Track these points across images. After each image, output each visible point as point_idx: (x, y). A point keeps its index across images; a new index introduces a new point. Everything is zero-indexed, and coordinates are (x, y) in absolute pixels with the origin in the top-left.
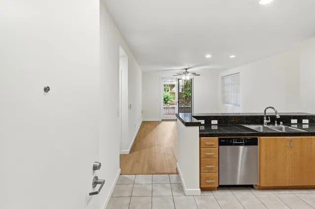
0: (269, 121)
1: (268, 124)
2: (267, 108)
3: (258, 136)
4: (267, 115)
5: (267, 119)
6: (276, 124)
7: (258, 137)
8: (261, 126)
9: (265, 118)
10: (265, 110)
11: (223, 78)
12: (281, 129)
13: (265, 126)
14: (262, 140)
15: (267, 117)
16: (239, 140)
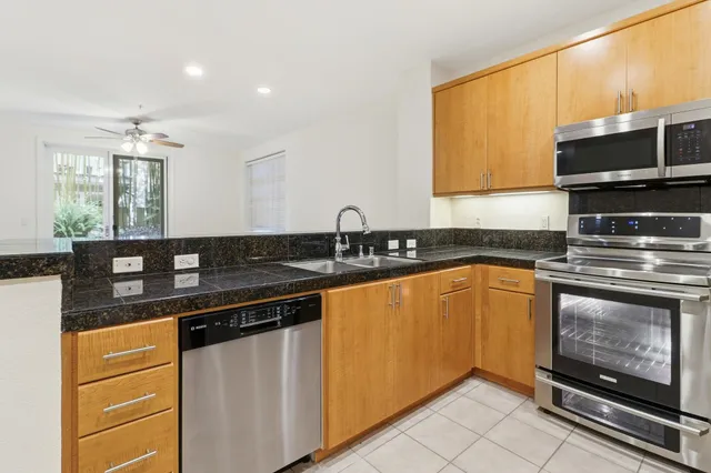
0: (348, 246)
1: (346, 254)
2: (344, 210)
3: (324, 287)
4: (342, 230)
5: (343, 242)
6: (361, 254)
7: (323, 293)
8: (330, 263)
9: (338, 238)
10: (340, 215)
11: (249, 165)
12: (372, 263)
13: (338, 260)
14: (334, 297)
15: (343, 235)
16: (261, 311)
